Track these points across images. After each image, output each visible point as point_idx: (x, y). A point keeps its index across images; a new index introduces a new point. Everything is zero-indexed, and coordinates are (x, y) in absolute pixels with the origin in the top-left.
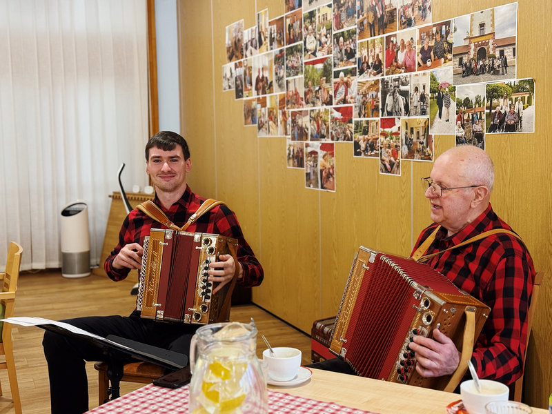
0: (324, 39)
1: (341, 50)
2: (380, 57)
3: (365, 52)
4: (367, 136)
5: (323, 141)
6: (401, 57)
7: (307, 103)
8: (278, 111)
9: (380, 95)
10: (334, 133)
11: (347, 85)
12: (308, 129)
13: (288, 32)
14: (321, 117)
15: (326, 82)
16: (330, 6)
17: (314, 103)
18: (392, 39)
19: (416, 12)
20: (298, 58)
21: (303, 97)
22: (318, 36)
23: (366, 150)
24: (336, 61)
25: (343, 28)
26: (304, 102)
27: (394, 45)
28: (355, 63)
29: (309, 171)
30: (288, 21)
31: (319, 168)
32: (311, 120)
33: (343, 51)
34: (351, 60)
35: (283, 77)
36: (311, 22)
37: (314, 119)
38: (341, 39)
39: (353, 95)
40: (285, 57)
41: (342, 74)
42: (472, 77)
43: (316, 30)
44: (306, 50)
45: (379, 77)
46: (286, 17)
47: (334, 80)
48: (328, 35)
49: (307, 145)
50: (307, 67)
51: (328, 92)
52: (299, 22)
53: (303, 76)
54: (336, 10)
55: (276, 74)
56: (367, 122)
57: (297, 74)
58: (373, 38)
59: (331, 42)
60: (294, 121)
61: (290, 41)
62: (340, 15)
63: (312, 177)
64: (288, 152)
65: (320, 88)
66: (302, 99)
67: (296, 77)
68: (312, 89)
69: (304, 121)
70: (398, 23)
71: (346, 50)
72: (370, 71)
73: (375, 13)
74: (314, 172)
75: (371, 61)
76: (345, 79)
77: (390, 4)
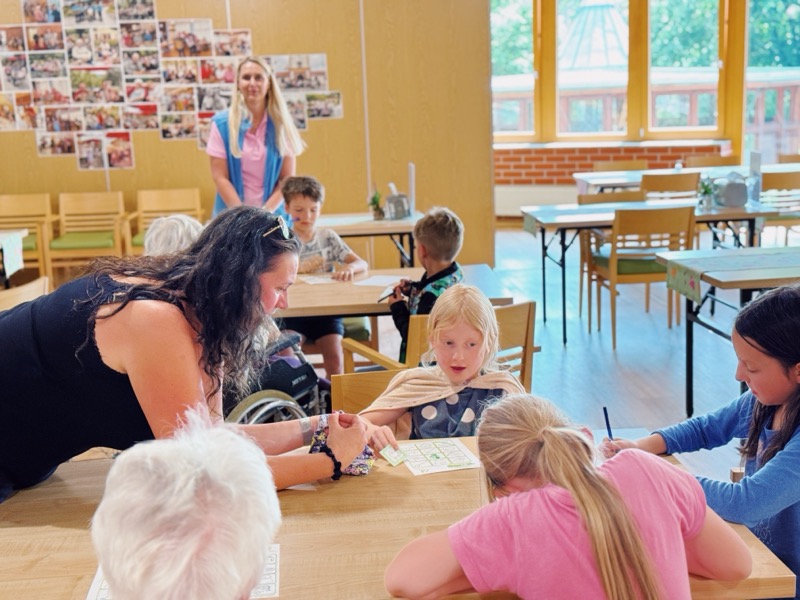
0: (105, 53)
1: (135, 63)
2: (194, 72)
3: (172, 68)
4: (179, 125)
5: (111, 131)
6: (220, 74)
7: (79, 100)
8: (16, 108)
9: (195, 97)
10: (128, 124)
11: (147, 89)
12: (80, 122)
13: (32, 40)
14: (105, 113)
15: (113, 84)
16: (115, 29)
17: (92, 102)
18: (208, 62)
19: (235, 48)
20: (56, 64)
21: (70, 95)
22: (94, 49)
23: (179, 134)
24: (128, 71)
25: (137, 46)
26: (71, 100)
27: (210, 67)
28: (159, 73)
29: (84, 155)
30: (33, 32)
31: (105, 153)
32: (85, 115)
33: (140, 64)
34: (153, 71)
35: (24, 78)
36: (81, 37)
37: (93, 113)
38: (136, 56)
39: (159, 96)
40: (28, 61)
41: (138, 81)
42: (292, 89)
43: (92, 44)
44: (71, 57)
45: (194, 85)
46: (28, 28)
47: (124, 85)
48: (114, 50)
49: (79, 136)
50: (76, 72)
51: (116, 93)
52: (55, 35)
53: (68, 79)
54: (125, 34)
55: (9, 75)
56: (181, 116)
57: (55, 76)
58: (183, 59)
59: (118, 55)
60: (51, 116)
61: (37, 47)
62: (132, 39)
63: (91, 159)
64: (39, 143)
65: (102, 89)
66: (68, 98)
67: (54, 79)
68: (88, 89)
69: (73, 116)
70: (214, 52)
71: (144, 65)
72: (180, 80)
73: (185, 43)
74: (95, 156)
75: (181, 74)
76: (145, 84)
77: (204, 40)
